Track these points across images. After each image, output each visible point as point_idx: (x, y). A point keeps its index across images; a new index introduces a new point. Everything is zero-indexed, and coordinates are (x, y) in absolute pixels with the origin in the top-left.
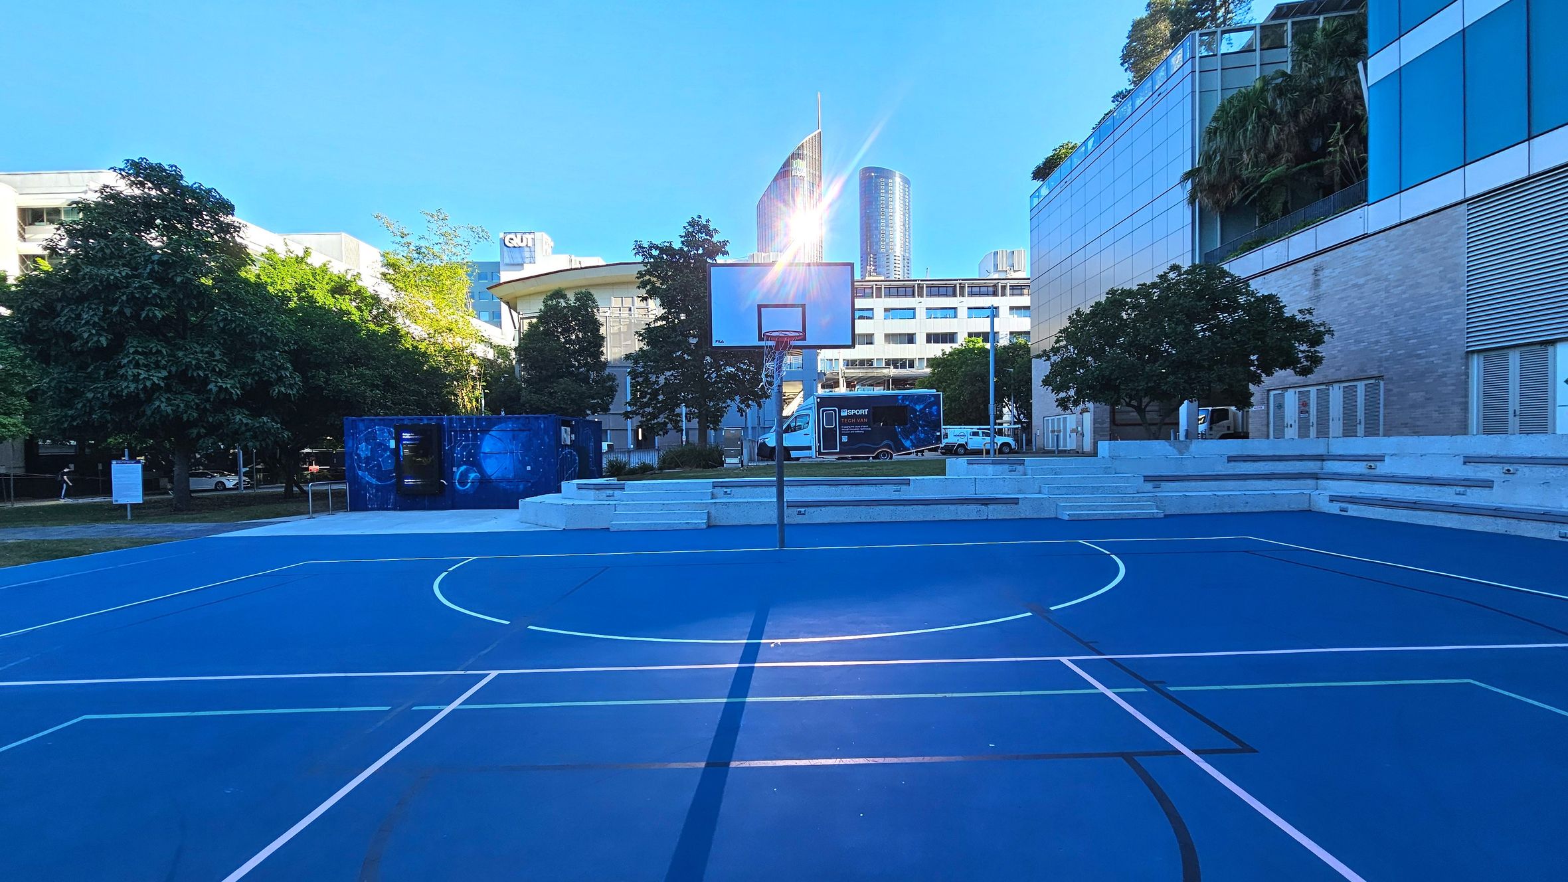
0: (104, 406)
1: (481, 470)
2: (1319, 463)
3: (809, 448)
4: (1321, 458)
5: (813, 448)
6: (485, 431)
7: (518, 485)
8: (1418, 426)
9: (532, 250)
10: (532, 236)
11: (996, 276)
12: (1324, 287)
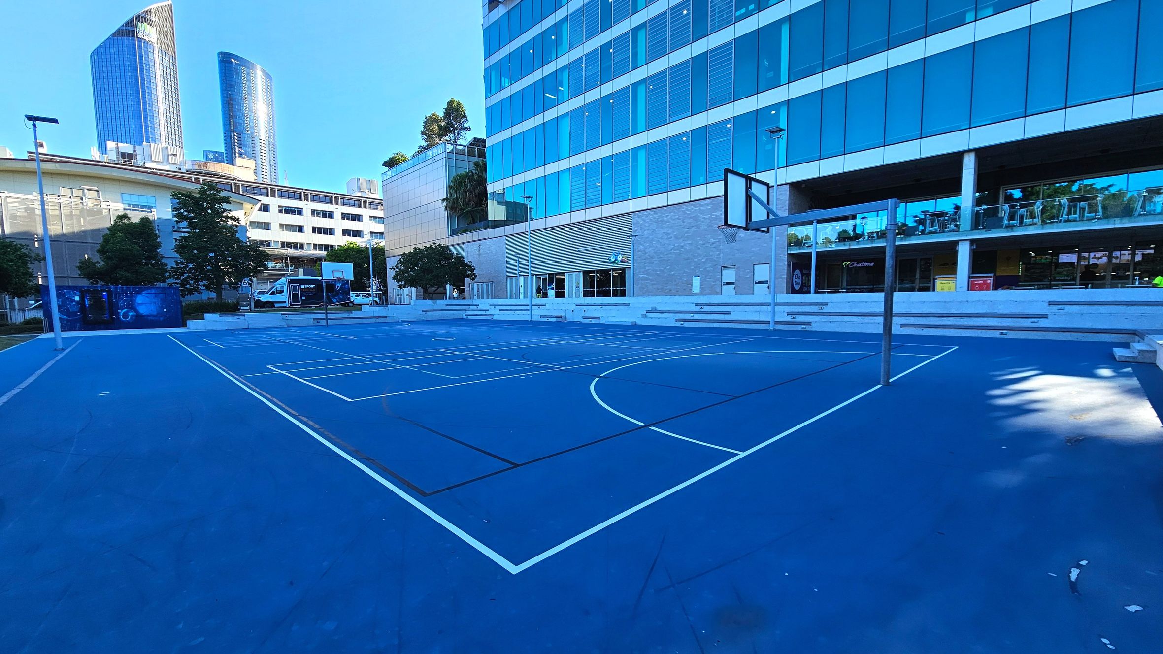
1: (136, 311)
3: (285, 302)
5: (287, 302)
6: (138, 293)
7: (160, 318)
8: (500, 296)
11: (359, 194)
12: (481, 253)
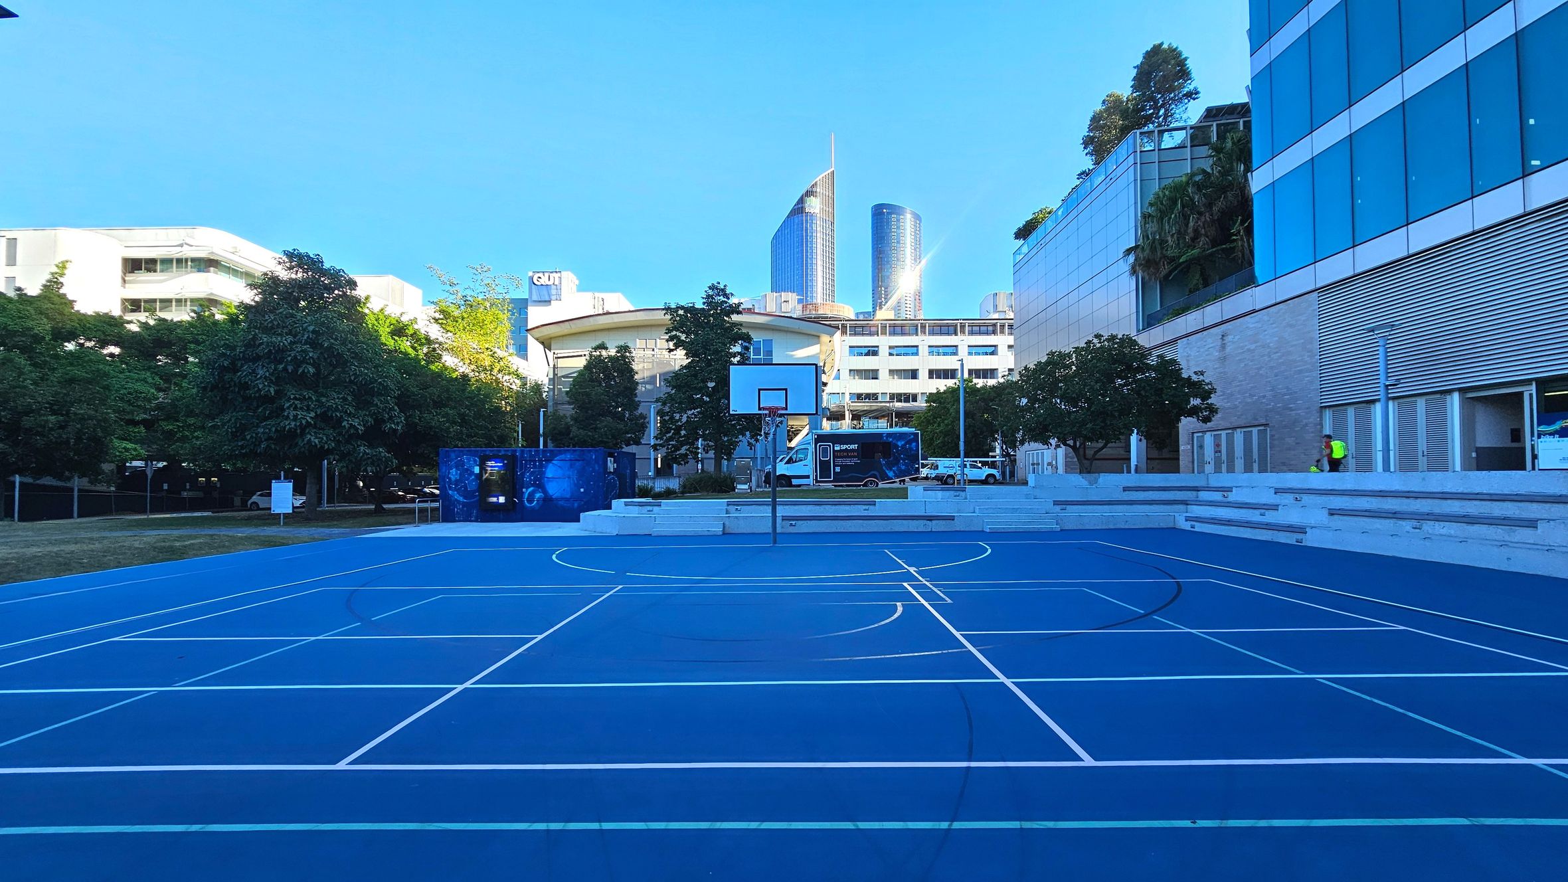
0: (270, 438)
1: (545, 491)
2: (1194, 493)
3: (808, 477)
4: (1196, 489)
5: (811, 477)
6: (549, 460)
7: (574, 504)
8: (1292, 465)
9: (558, 288)
10: (559, 275)
11: (996, 316)
12: (1228, 350)
